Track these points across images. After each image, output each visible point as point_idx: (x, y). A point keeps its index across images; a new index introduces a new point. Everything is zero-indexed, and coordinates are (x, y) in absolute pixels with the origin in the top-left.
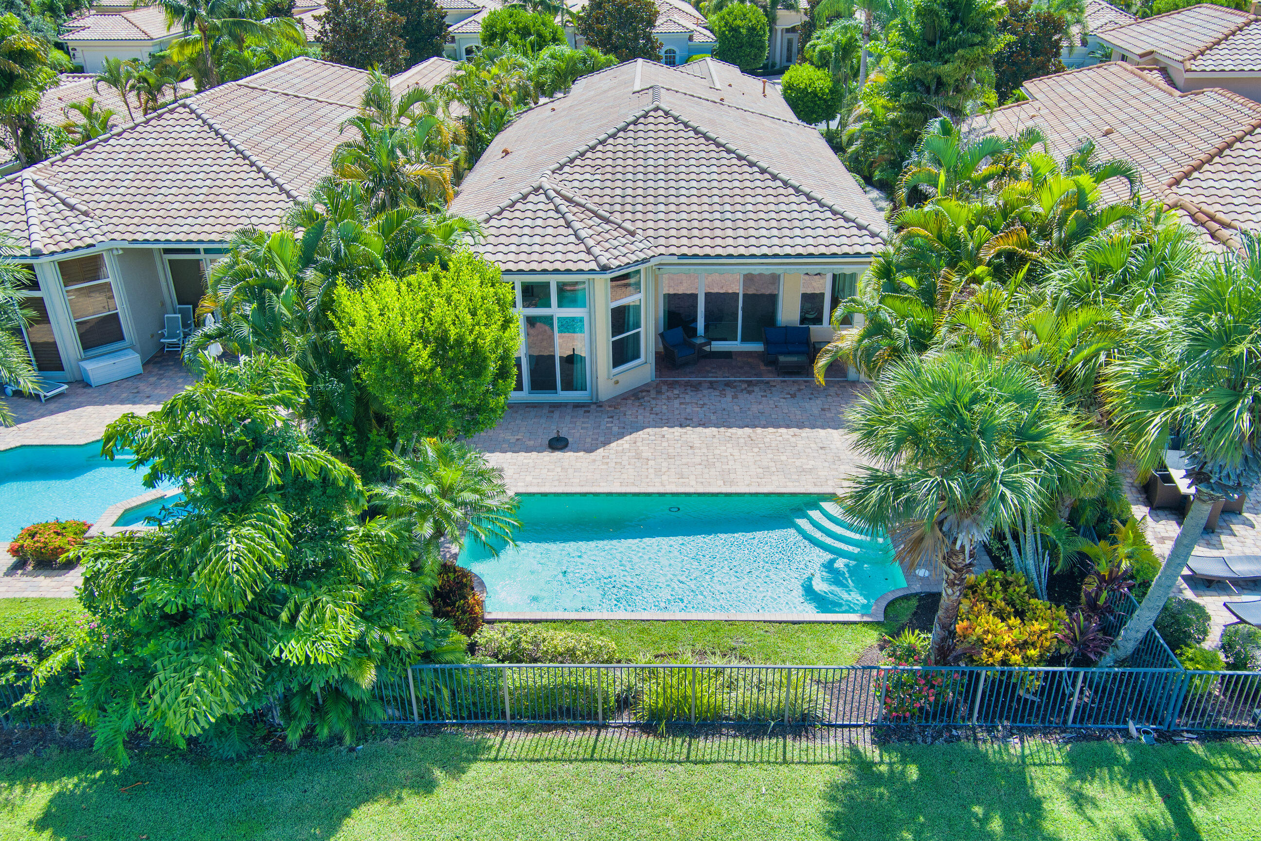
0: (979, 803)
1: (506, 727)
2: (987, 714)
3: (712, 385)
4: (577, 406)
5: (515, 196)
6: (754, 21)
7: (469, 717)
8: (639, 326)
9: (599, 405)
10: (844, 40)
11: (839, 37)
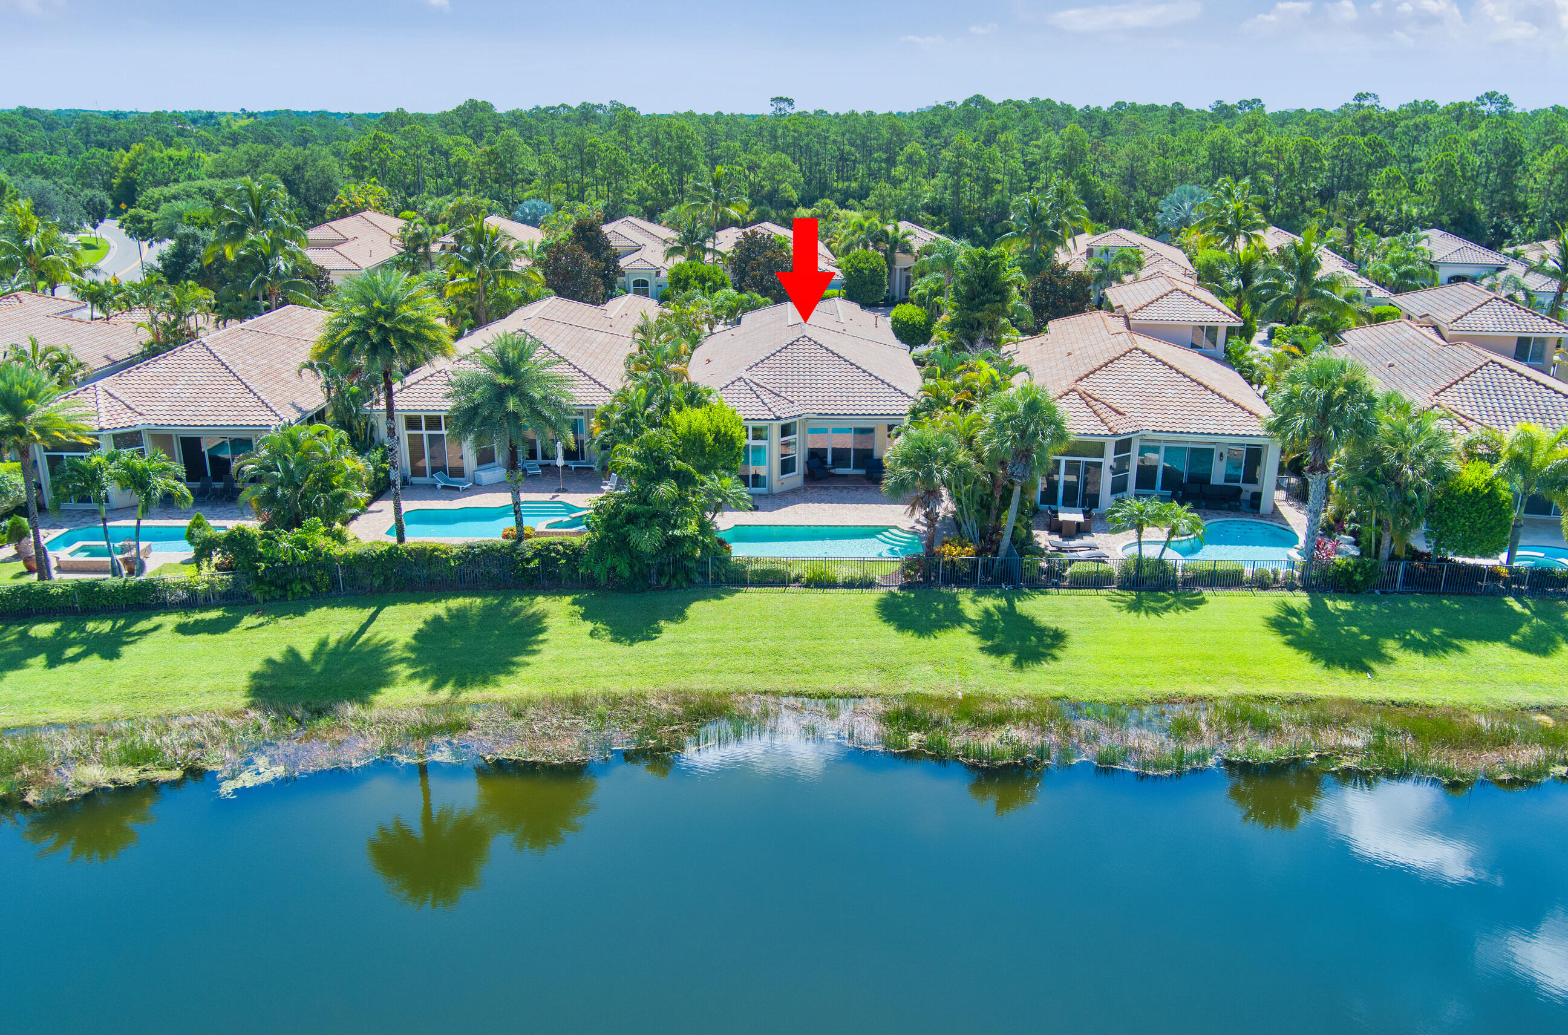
0: (936, 601)
2: (946, 581)
3: (835, 488)
5: (729, 382)
6: (875, 263)
7: (733, 584)
8: (795, 455)
9: (773, 495)
10: (936, 287)
11: (932, 285)
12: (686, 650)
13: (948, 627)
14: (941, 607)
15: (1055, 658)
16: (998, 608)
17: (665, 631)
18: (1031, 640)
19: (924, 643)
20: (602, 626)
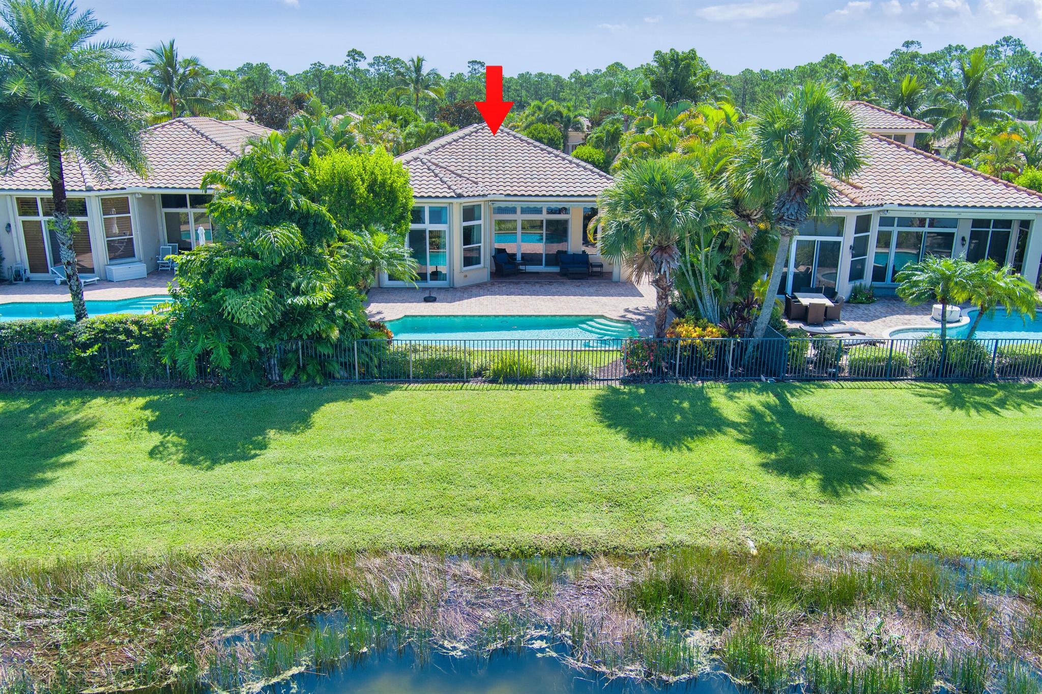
0: (676, 399)
1: (410, 383)
2: (683, 372)
3: (526, 283)
4: (440, 289)
6: (552, 135)
7: (388, 378)
8: (480, 242)
9: (456, 288)
10: (612, 130)
12: (299, 475)
13: (703, 433)
14: (686, 405)
15: (883, 479)
16: (768, 406)
17: (273, 445)
18: (833, 451)
19: (673, 458)
20: (176, 439)
